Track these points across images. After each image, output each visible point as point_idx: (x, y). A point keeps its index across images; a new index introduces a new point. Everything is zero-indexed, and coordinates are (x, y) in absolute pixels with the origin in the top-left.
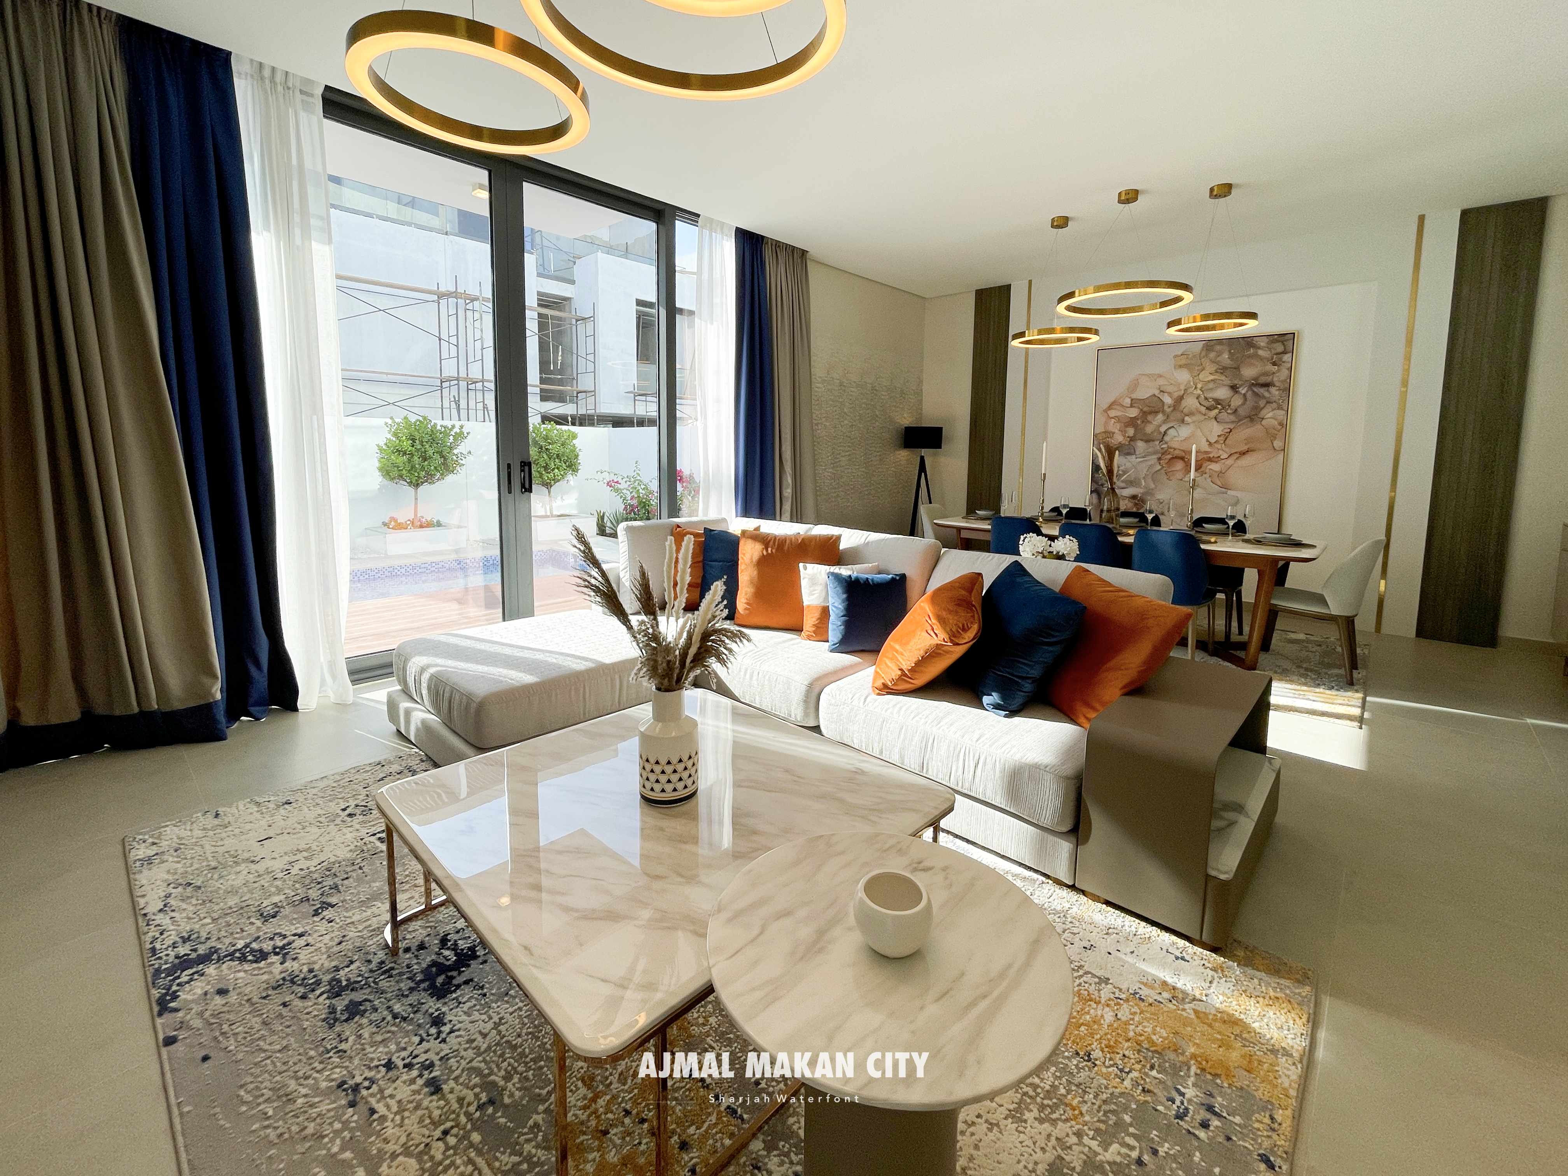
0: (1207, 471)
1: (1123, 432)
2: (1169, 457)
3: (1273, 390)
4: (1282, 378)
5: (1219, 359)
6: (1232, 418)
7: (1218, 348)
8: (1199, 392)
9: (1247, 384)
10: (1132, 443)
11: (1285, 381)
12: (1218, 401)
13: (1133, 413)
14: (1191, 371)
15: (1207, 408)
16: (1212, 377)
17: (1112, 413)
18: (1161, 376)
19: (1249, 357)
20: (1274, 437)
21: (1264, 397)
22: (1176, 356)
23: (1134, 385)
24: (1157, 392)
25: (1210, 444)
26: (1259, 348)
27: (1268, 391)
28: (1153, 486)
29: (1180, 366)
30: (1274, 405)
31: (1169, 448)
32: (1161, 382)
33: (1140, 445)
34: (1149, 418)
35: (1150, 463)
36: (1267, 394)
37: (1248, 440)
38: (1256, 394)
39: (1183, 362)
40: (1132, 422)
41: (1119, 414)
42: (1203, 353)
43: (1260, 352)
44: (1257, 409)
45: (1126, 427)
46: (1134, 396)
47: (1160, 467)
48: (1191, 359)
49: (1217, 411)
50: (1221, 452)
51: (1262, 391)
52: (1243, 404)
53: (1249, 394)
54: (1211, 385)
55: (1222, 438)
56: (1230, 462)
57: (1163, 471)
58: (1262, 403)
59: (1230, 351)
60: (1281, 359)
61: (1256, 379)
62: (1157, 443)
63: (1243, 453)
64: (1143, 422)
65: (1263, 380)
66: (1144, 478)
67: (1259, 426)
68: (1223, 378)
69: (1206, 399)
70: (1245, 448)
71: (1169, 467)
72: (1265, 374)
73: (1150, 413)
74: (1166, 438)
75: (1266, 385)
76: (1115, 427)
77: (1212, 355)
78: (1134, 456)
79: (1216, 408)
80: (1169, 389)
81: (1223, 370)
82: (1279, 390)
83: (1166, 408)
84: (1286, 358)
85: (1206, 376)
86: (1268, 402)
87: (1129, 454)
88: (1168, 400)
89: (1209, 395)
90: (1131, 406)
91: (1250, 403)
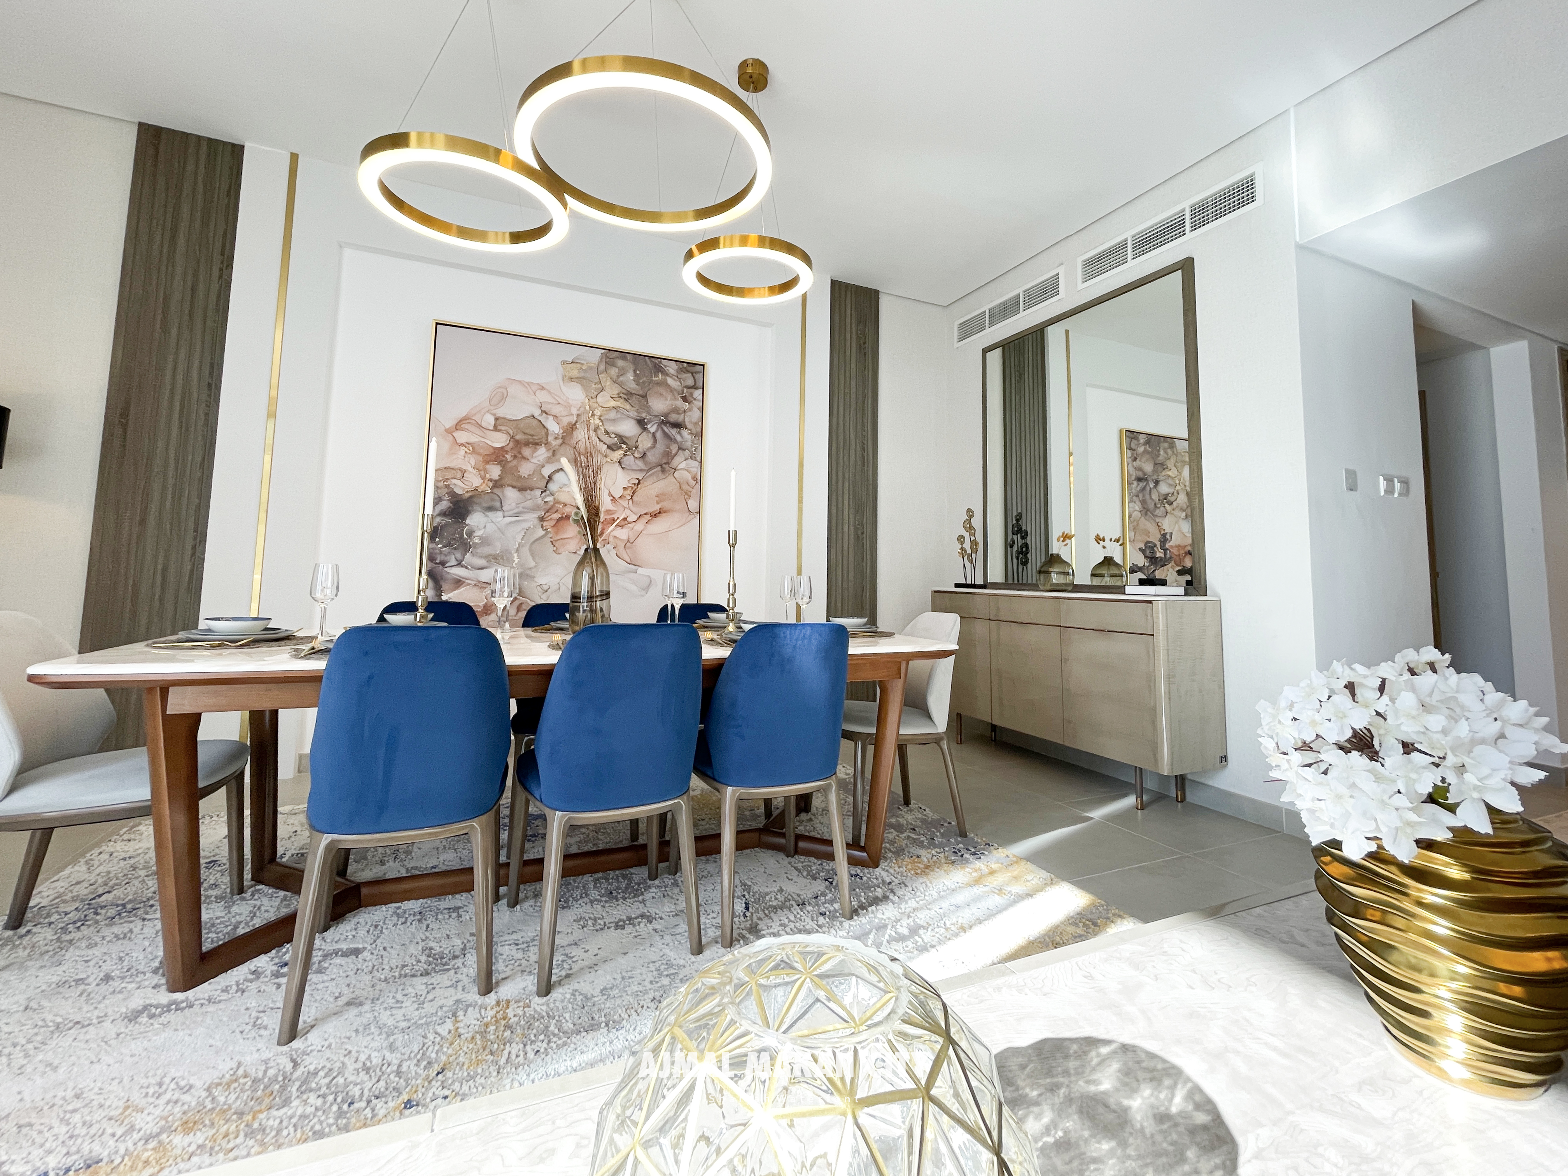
0: (611, 539)
1: (482, 471)
2: (556, 516)
3: (685, 433)
4: (694, 420)
5: (621, 379)
6: (640, 464)
7: (620, 363)
8: (597, 421)
9: (656, 420)
10: (496, 491)
11: (696, 424)
12: (622, 439)
13: (499, 440)
14: (585, 388)
15: (609, 447)
16: (613, 403)
17: (462, 437)
18: (543, 388)
19: (658, 384)
20: (688, 495)
21: (675, 441)
22: (564, 363)
23: (501, 395)
24: (537, 413)
25: (614, 500)
26: (667, 375)
27: (679, 433)
28: (532, 564)
29: (571, 379)
30: (687, 453)
31: (556, 502)
32: (542, 396)
33: (511, 495)
34: (526, 451)
35: (526, 525)
36: (678, 438)
37: (660, 498)
38: (666, 435)
39: (575, 373)
40: (497, 456)
41: (474, 439)
42: (602, 367)
43: (670, 381)
44: (668, 457)
45: (487, 463)
46: (500, 413)
47: (544, 532)
48: (585, 371)
49: (621, 452)
50: (628, 512)
51: (673, 432)
52: (654, 446)
53: (659, 435)
54: (613, 415)
55: (629, 492)
56: (639, 526)
57: (547, 540)
58: (674, 448)
59: (635, 371)
60: (691, 394)
61: (666, 415)
62: (538, 492)
63: (655, 515)
64: (515, 457)
65: (673, 418)
66: (517, 550)
67: (671, 479)
68: (628, 407)
69: (607, 433)
70: (657, 508)
71: (557, 533)
72: (676, 410)
73: (527, 444)
74: (552, 487)
75: (677, 425)
76: (469, 463)
77: (614, 371)
78: (500, 514)
79: (621, 447)
80: (556, 410)
81: (628, 396)
82: (691, 433)
83: (550, 439)
84: (697, 394)
85: (605, 400)
86: (680, 448)
87: (490, 509)
88: (554, 427)
89: (611, 428)
90: (496, 429)
91: (661, 446)
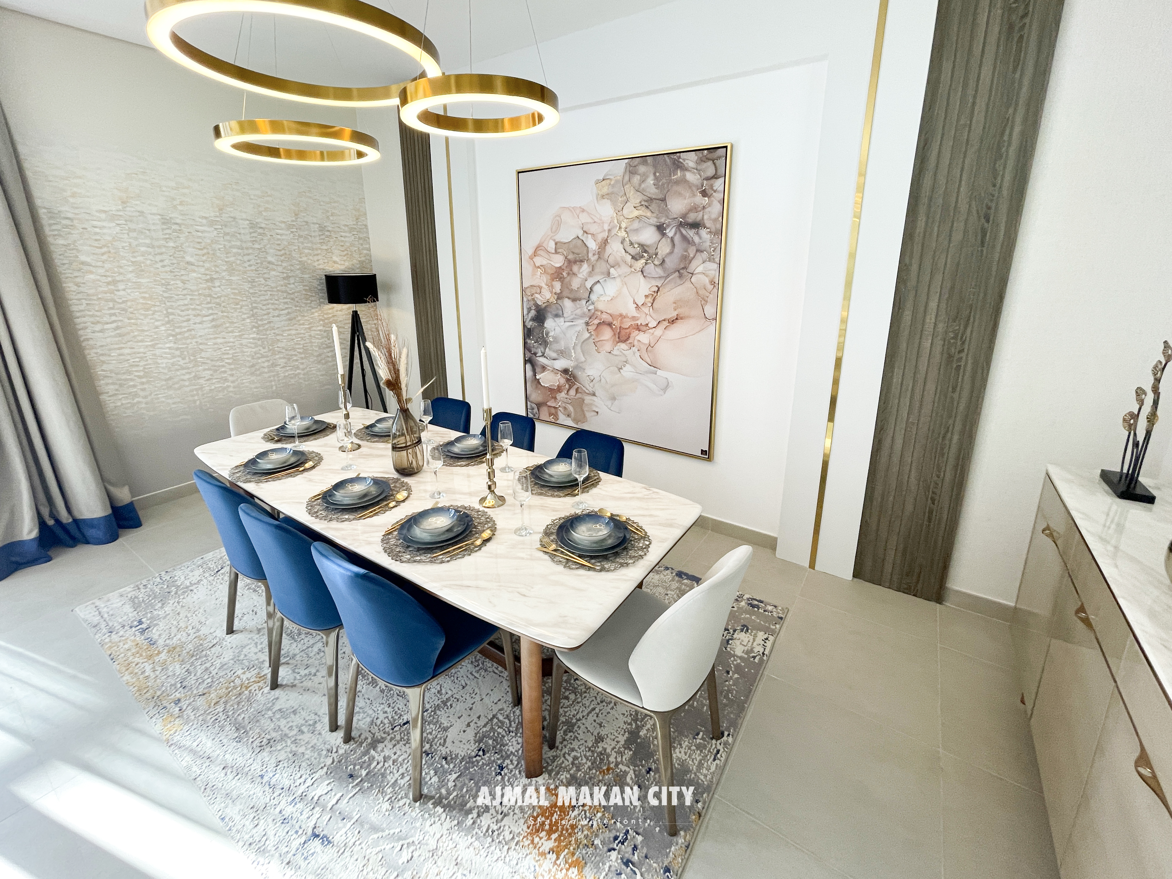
0: (636, 343)
1: (551, 286)
2: (596, 322)
3: (703, 232)
4: (714, 216)
5: (643, 186)
6: (660, 271)
7: (642, 169)
8: (623, 234)
9: (675, 223)
10: (559, 302)
11: (715, 220)
12: (644, 248)
13: (558, 261)
14: (614, 203)
15: (633, 257)
16: (636, 213)
17: (538, 261)
18: (583, 211)
19: (677, 182)
20: (704, 301)
21: (693, 243)
22: (597, 182)
23: (557, 224)
24: (580, 233)
25: (637, 307)
26: (687, 170)
27: (697, 233)
28: (583, 359)
29: (603, 197)
30: (705, 255)
31: (596, 310)
32: (584, 218)
33: (567, 304)
34: (575, 268)
35: (578, 328)
36: (696, 239)
37: (677, 304)
38: (684, 238)
39: (605, 190)
40: (558, 275)
41: (545, 262)
42: (627, 178)
43: (689, 176)
44: (686, 260)
45: (553, 280)
46: (558, 238)
47: (589, 335)
48: (613, 186)
49: (643, 261)
50: (649, 319)
51: (690, 233)
52: (671, 252)
53: (677, 239)
54: (636, 225)
55: (650, 299)
56: (658, 332)
57: (591, 340)
58: (692, 251)
59: (655, 174)
60: (712, 187)
61: (684, 216)
62: (584, 302)
63: (672, 322)
64: (568, 274)
65: (692, 217)
66: (574, 349)
67: (688, 284)
68: (649, 214)
69: (631, 244)
70: (674, 314)
71: (597, 336)
72: (694, 209)
73: (575, 262)
74: (593, 297)
75: (696, 225)
76: (542, 280)
77: (636, 179)
78: (562, 319)
79: (642, 257)
80: (593, 229)
81: (648, 202)
82: (710, 232)
83: (590, 255)
84: (718, 184)
85: (630, 212)
86: (698, 251)
87: (557, 316)
88: (592, 245)
89: (635, 238)
90: (556, 252)
91: (679, 250)
